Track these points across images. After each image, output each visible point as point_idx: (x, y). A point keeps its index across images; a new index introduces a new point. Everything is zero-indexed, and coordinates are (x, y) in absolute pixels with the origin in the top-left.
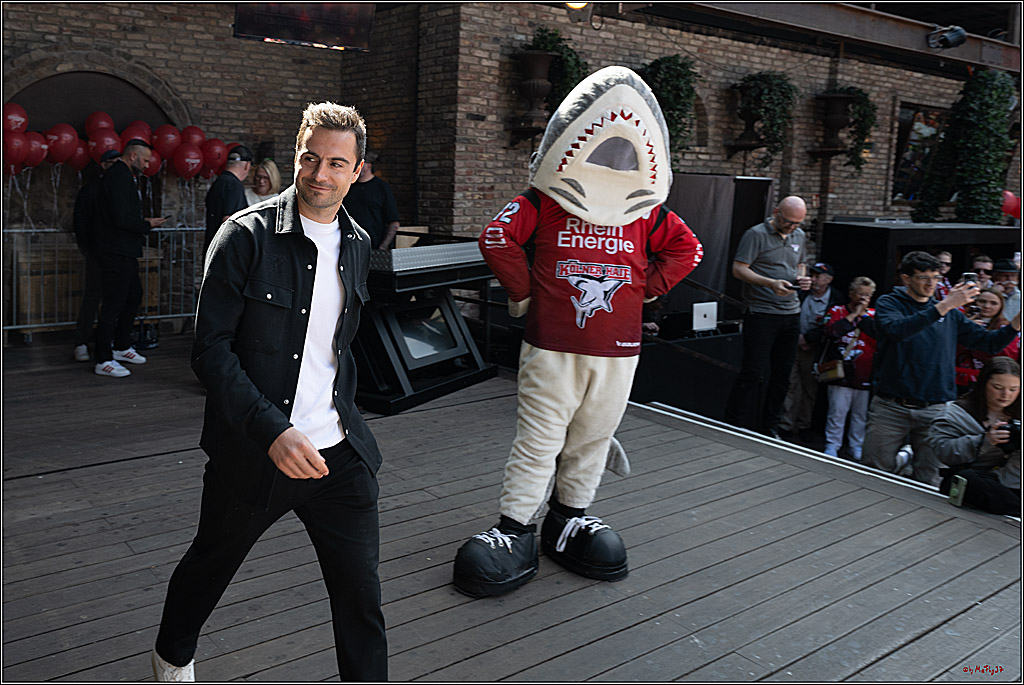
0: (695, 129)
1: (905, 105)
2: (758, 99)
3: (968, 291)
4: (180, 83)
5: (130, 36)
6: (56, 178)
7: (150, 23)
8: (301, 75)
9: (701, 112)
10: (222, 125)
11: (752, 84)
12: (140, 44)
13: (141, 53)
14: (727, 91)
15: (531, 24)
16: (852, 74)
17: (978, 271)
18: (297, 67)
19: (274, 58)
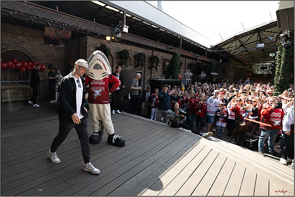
0: (129, 63)
1: (164, 59)
2: (140, 57)
3: (173, 91)
4: (33, 53)
5: (23, 44)
6: (9, 71)
7: (27, 41)
8: (57, 52)
9: (130, 60)
10: (42, 61)
11: (139, 55)
12: (25, 45)
13: (25, 47)
14: (135, 56)
15: (100, 43)
16: (156, 53)
17: (174, 88)
18: (56, 50)
19: (52, 48)
